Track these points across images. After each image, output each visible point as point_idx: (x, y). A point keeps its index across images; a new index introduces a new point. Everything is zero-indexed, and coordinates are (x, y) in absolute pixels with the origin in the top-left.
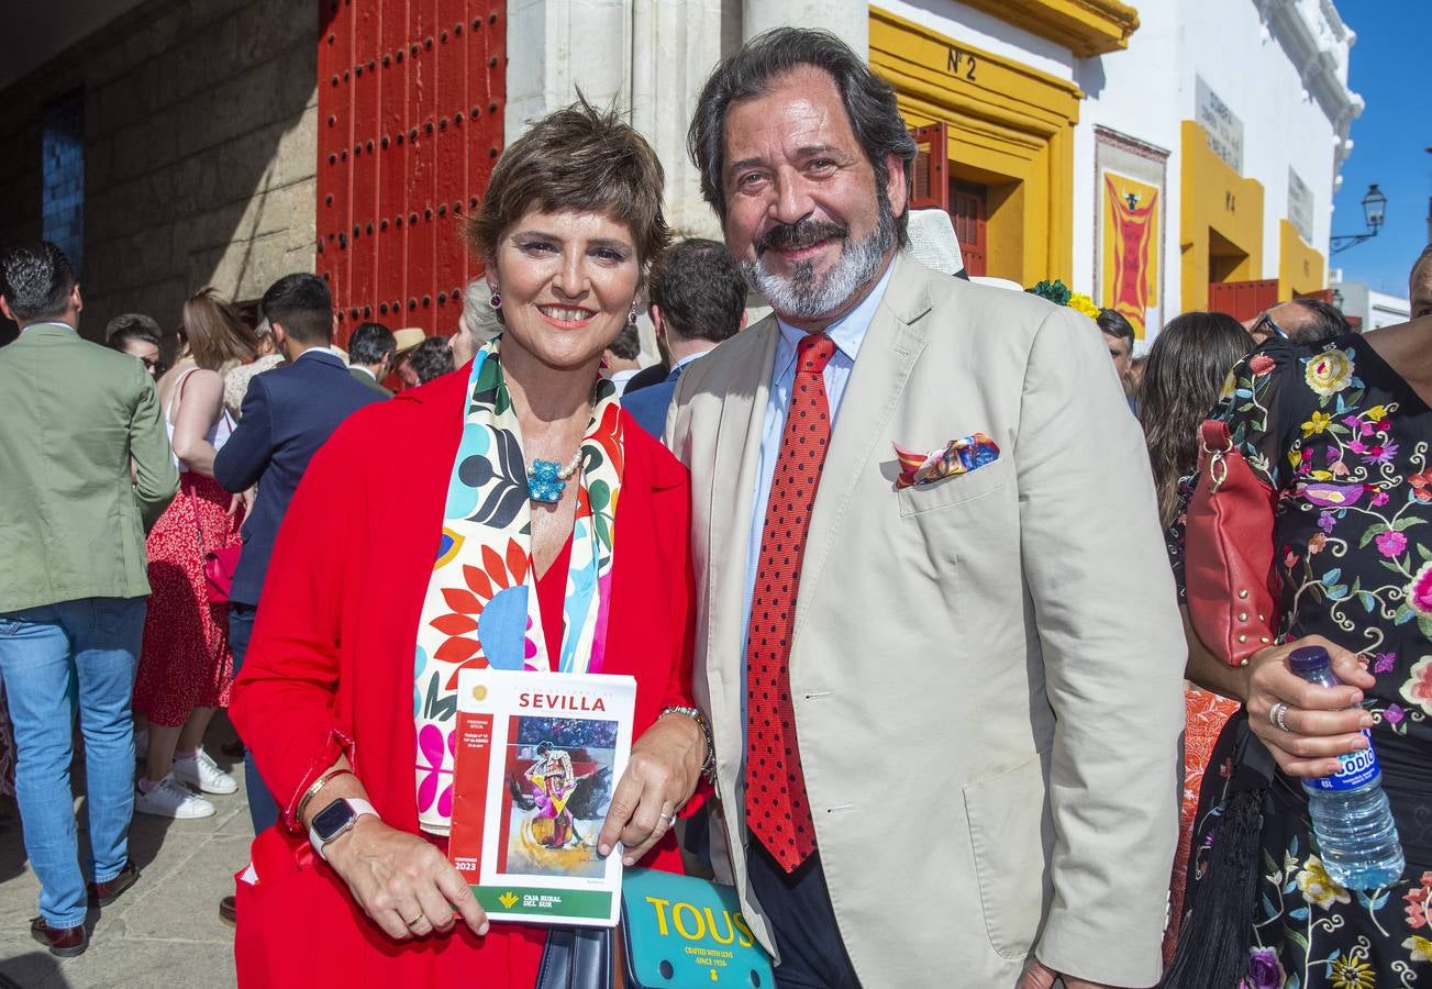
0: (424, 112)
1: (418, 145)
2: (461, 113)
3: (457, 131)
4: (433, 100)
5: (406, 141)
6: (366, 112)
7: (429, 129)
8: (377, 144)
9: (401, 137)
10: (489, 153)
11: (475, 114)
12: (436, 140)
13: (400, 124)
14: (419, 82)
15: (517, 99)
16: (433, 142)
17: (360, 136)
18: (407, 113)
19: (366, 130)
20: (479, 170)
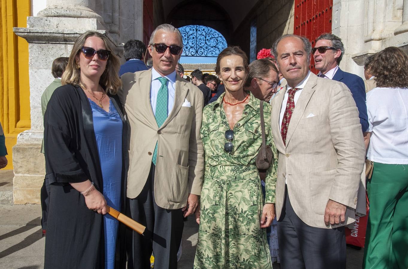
0: (316, 12)
1: (314, 21)
2: (323, 11)
3: (323, 16)
4: (318, 8)
5: (312, 20)
6: (304, 14)
7: (317, 16)
8: (305, 22)
9: (311, 19)
10: (329, 21)
11: (327, 10)
12: (318, 19)
13: (310, 16)
14: (315, 3)
15: (335, 4)
16: (317, 20)
17: (303, 21)
18: (312, 13)
19: (304, 19)
20: (327, 27)
